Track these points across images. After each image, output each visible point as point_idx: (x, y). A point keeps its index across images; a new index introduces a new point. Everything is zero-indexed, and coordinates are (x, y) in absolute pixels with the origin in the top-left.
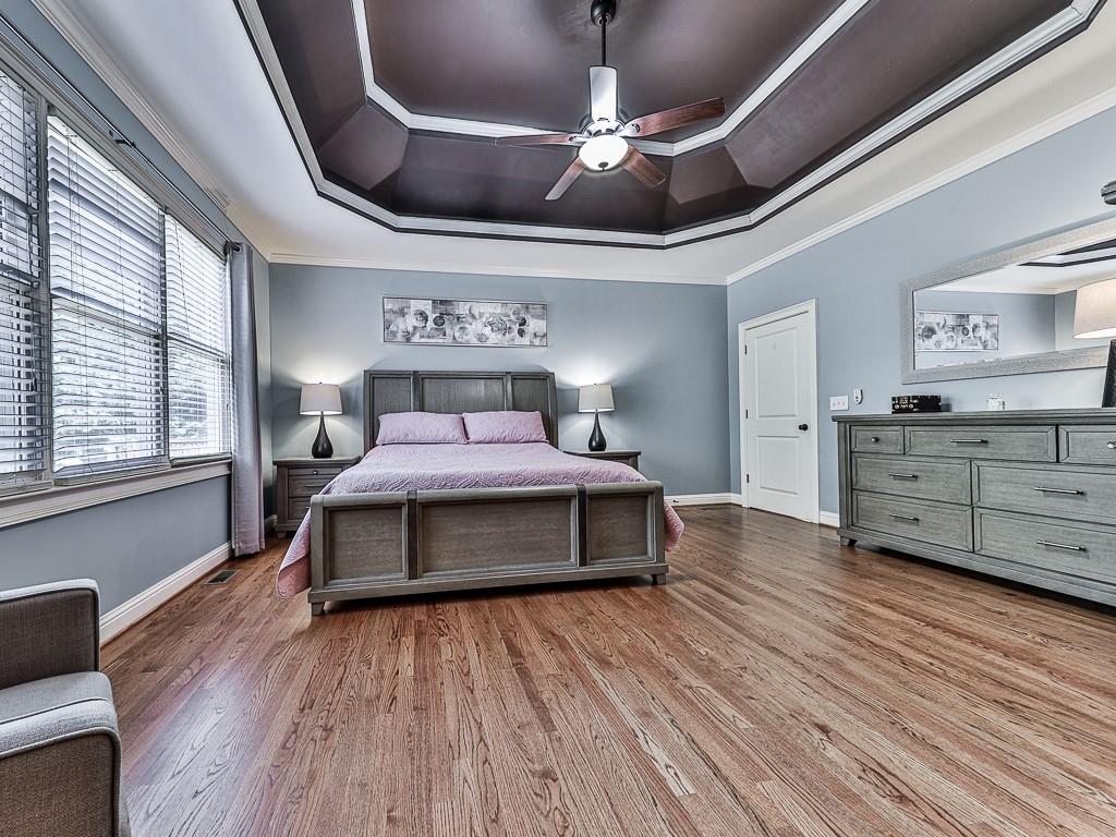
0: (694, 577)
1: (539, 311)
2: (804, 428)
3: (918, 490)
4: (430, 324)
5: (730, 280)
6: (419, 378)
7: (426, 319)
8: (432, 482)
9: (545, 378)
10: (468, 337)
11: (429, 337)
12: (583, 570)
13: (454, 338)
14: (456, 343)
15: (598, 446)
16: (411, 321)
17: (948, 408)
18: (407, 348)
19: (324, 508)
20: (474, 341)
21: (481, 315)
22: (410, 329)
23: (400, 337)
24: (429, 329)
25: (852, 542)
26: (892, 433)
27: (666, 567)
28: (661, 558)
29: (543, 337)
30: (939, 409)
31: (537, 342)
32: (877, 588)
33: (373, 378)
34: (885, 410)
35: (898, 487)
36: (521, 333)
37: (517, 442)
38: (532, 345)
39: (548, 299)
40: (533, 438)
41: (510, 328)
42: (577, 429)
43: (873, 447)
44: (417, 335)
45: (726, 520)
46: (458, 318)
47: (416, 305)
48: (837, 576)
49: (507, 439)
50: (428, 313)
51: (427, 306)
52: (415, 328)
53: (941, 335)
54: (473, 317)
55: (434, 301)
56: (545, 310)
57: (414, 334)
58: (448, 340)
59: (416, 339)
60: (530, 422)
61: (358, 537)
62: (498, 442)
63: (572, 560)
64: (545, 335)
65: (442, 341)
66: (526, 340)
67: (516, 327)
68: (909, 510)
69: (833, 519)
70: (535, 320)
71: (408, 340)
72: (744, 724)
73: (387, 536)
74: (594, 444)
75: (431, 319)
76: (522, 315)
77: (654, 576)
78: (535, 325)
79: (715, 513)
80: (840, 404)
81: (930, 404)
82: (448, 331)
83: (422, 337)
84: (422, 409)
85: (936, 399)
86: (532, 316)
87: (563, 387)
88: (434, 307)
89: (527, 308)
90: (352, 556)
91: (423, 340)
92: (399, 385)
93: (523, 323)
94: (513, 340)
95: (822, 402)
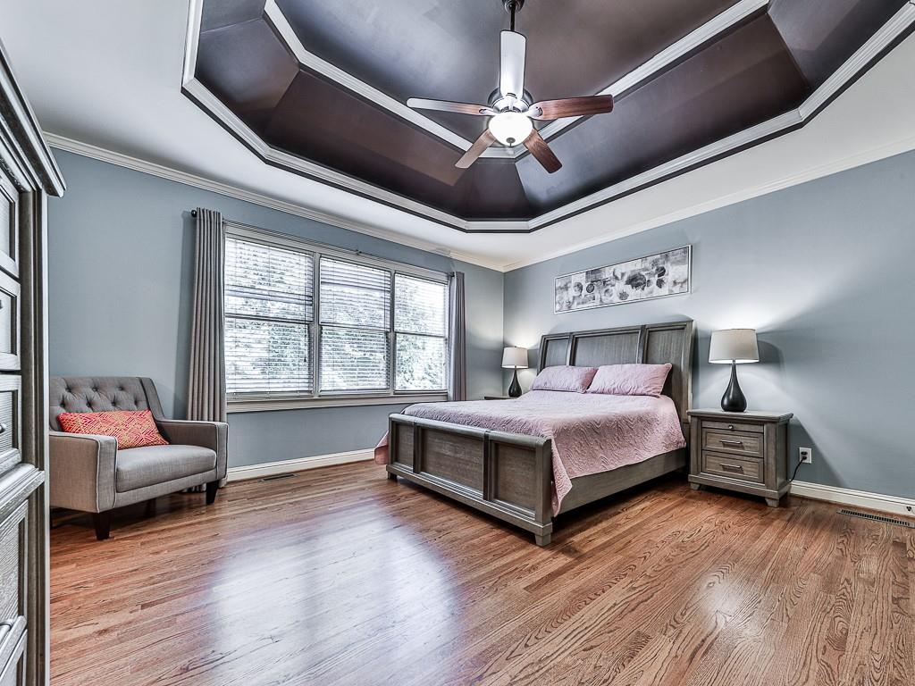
1: (681, 256)
4: (584, 292)
6: (573, 338)
7: (581, 289)
9: (682, 326)
16: (572, 292)
20: (616, 299)
21: (623, 274)
22: (571, 300)
29: (683, 283)
31: (677, 289)
33: (546, 341)
36: (660, 283)
37: (626, 394)
38: (671, 293)
41: (649, 281)
44: (576, 303)
46: (604, 282)
49: (616, 391)
52: (574, 298)
54: (616, 278)
55: (587, 273)
56: (688, 252)
59: (574, 306)
62: (609, 393)
64: (686, 280)
66: (665, 290)
67: (655, 279)
70: (675, 267)
71: (569, 308)
75: (584, 288)
76: (661, 265)
78: (675, 271)
83: (578, 304)
84: (573, 363)
86: (672, 264)
88: (587, 277)
89: (668, 256)
91: (580, 306)
93: (662, 272)
94: (651, 292)
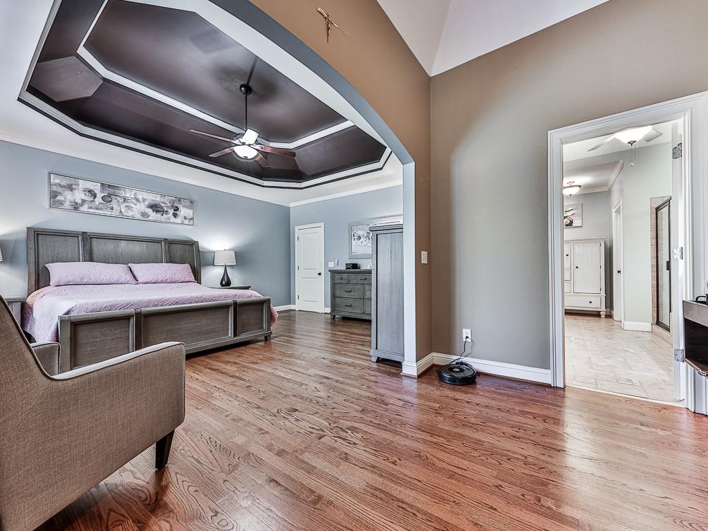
0: (281, 336)
1: (188, 203)
2: (320, 274)
3: (351, 295)
4: (98, 200)
5: (291, 205)
6: (87, 238)
7: (95, 196)
8: (149, 303)
9: (191, 245)
10: (134, 213)
11: (97, 209)
12: (235, 338)
13: (121, 212)
14: (122, 216)
15: (226, 283)
16: (79, 195)
17: (359, 268)
18: (74, 214)
19: (71, 323)
20: (138, 216)
21: (144, 200)
22: (79, 201)
23: (67, 205)
24: (97, 203)
25: (334, 316)
26: (345, 276)
27: (271, 333)
28: (269, 329)
29: (190, 219)
30: (357, 268)
31: (186, 222)
32: (339, 328)
33: (37, 233)
34: (344, 268)
35: (346, 295)
36: (175, 215)
37: (175, 282)
38: (183, 223)
39: (194, 198)
40: (187, 279)
41: (167, 211)
42: (212, 275)
43: (340, 281)
44: (86, 206)
45: (289, 316)
46: (124, 199)
47: (83, 184)
48: (329, 327)
49: (169, 281)
50: (96, 192)
51: (97, 188)
52: (83, 201)
53: (362, 239)
54: (138, 200)
55: (102, 185)
56: (192, 204)
57: (82, 205)
58: (115, 213)
59: (85, 208)
60: (183, 271)
61: (97, 338)
62: (161, 282)
63: (230, 335)
64: (192, 219)
65: (110, 213)
66: (178, 220)
67: (172, 211)
68: (349, 302)
69: (328, 310)
70: (185, 209)
71: (76, 208)
72: (304, 363)
73: (118, 336)
74: (224, 283)
75: (99, 196)
76: (176, 205)
77: (266, 337)
78: (184, 211)
79: (285, 314)
80: (331, 265)
81: (355, 266)
82: (115, 207)
83: (90, 208)
84: (91, 260)
85: (357, 264)
86: (183, 207)
87: (204, 250)
88: (102, 189)
89: (179, 201)
90: (91, 351)
91: (90, 210)
92: (66, 241)
93: (177, 209)
94: (169, 219)
95: (326, 264)
